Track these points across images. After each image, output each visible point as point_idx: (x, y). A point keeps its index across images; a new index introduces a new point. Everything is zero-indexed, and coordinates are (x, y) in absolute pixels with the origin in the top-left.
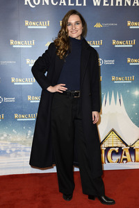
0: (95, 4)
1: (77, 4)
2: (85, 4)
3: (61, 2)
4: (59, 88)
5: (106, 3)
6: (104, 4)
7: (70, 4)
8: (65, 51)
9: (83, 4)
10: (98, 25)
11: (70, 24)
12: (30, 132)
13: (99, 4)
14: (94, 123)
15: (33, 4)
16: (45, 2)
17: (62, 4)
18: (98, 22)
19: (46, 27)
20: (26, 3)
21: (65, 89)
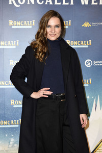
0: (83, 3)
1: (64, 3)
2: (72, 3)
3: (47, 1)
4: (44, 92)
5: (95, 2)
6: (93, 3)
7: (56, 3)
8: (44, 53)
9: (70, 3)
10: (86, 25)
11: (50, 26)
12: (12, 140)
13: (87, 3)
14: (83, 127)
15: (17, 3)
16: (30, 2)
17: (49, 3)
18: (87, 21)
19: (31, 27)
20: (10, 3)
21: (50, 93)
